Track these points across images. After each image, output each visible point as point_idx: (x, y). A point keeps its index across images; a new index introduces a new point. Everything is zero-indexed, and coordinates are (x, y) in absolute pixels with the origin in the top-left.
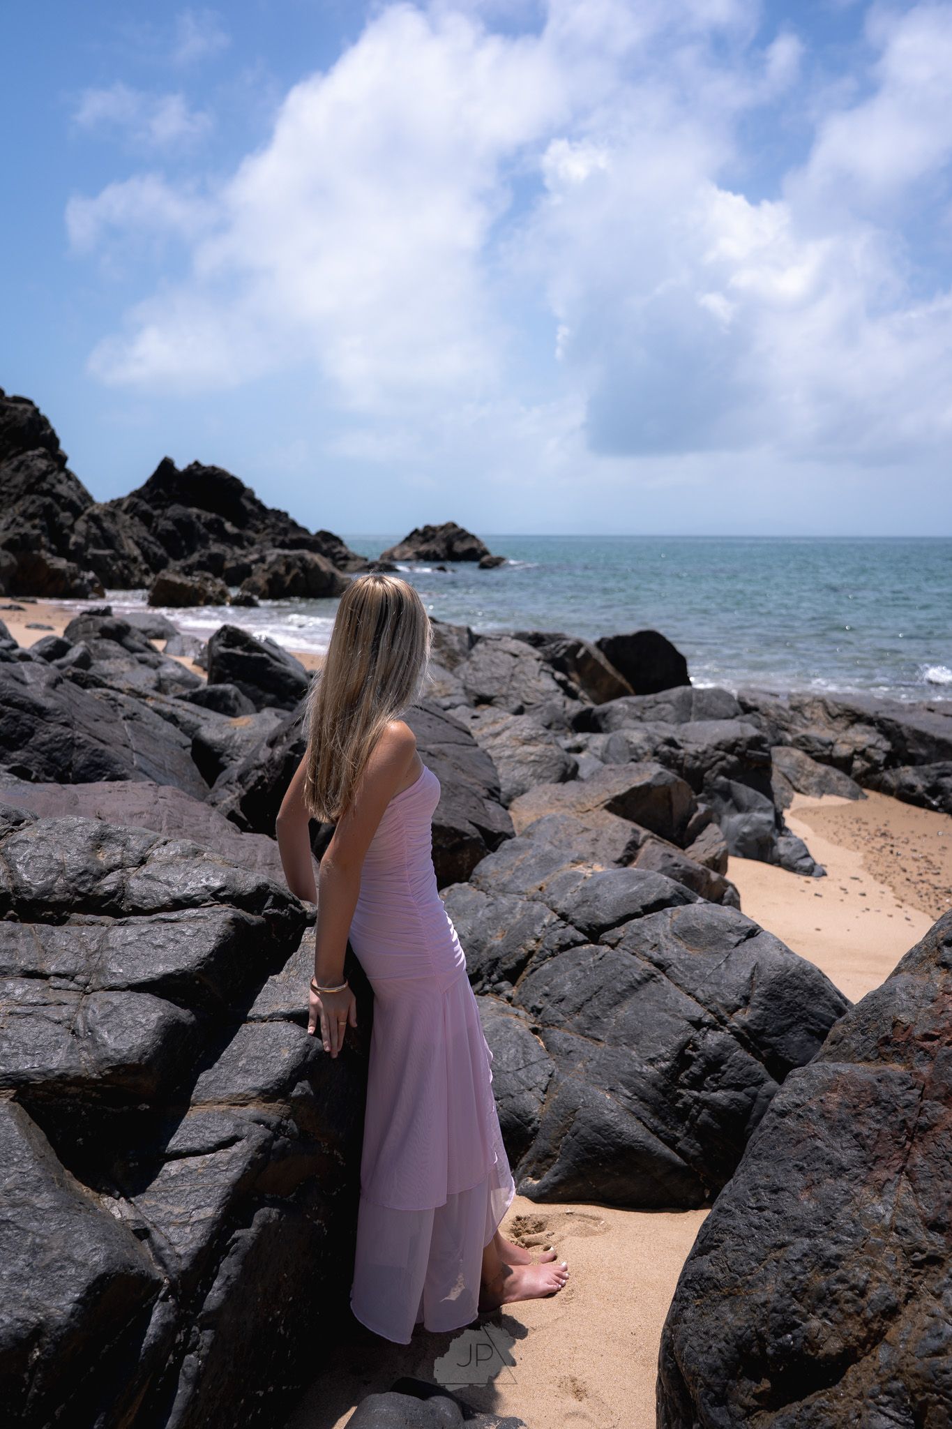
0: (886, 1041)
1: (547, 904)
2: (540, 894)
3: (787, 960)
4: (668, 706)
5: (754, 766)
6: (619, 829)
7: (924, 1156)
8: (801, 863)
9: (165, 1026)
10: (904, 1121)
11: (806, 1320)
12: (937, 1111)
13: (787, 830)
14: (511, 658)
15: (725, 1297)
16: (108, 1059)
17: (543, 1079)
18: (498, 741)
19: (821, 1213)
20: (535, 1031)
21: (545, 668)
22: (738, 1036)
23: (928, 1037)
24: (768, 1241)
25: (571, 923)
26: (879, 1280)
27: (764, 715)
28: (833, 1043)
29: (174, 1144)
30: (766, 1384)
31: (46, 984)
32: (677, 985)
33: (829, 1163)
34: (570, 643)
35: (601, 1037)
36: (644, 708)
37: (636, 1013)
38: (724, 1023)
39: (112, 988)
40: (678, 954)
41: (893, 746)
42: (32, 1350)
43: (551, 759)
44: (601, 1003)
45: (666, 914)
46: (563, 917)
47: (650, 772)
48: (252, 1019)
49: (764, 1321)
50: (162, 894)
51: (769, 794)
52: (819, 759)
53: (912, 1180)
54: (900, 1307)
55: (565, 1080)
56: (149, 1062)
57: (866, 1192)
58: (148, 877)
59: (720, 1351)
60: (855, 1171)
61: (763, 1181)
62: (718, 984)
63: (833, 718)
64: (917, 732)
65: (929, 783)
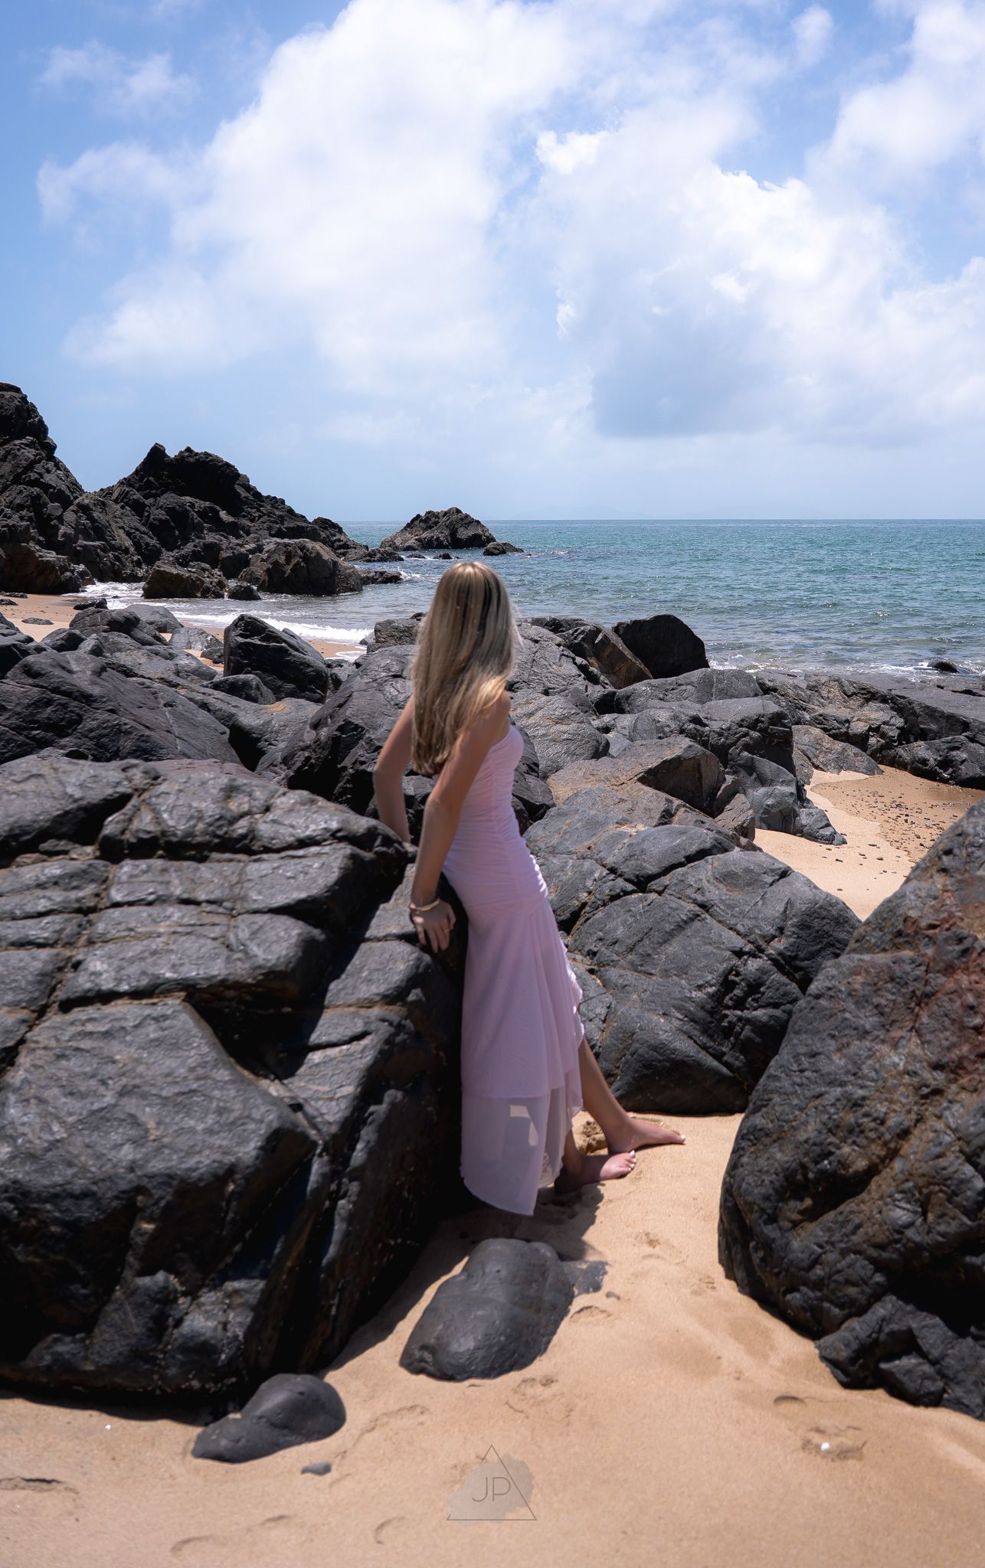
0: (899, 934)
1: (597, 860)
2: (589, 852)
3: (815, 895)
4: (689, 687)
5: (776, 741)
6: (654, 799)
7: (929, 1016)
8: (821, 832)
9: (304, 941)
10: (913, 992)
11: (839, 1148)
12: (939, 981)
13: (809, 801)
14: (532, 644)
15: (775, 1141)
16: (260, 967)
17: (601, 1011)
18: (532, 720)
19: (850, 1067)
20: (592, 972)
21: (566, 653)
22: (775, 962)
23: (932, 927)
24: (808, 1094)
25: (620, 876)
26: (895, 1111)
27: (783, 695)
28: (857, 941)
29: (315, 1038)
30: (808, 1202)
31: (199, 909)
32: (720, 922)
33: (856, 1029)
34: (589, 628)
35: (653, 971)
36: (667, 691)
37: (684, 948)
38: (762, 951)
39: (255, 912)
40: (720, 895)
41: (906, 723)
42: (226, 1184)
43: (584, 737)
44: (652, 942)
45: (707, 861)
46: (612, 871)
47: (679, 746)
48: (369, 940)
49: (806, 1154)
50: (287, 835)
51: (791, 768)
52: (835, 737)
53: (919, 1034)
54: (912, 1130)
55: (622, 1010)
56: (294, 970)
57: (885, 1049)
58: (274, 821)
59: (772, 1182)
60: (876, 1033)
61: (802, 1050)
62: (756, 918)
63: (849, 696)
64: (927, 707)
65: (941, 756)
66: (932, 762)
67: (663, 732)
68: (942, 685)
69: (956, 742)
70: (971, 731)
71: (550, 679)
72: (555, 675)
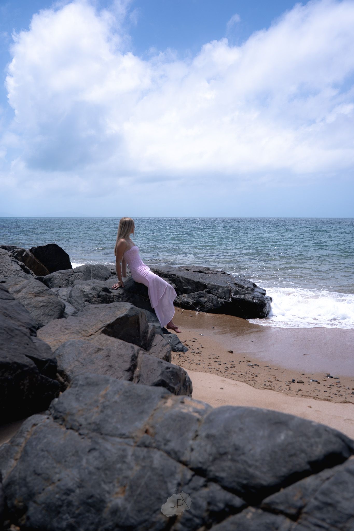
2: (150, 438)
4: (80, 273)
8: (177, 346)
18: (19, 295)
21: (14, 260)
34: (19, 250)
36: (69, 275)
41: (176, 286)
43: (53, 304)
47: (125, 308)
64: (186, 279)
65: (195, 300)
66: (191, 303)
67: (88, 297)
68: (188, 269)
69: (201, 294)
70: (208, 289)
71: (7, 272)
72: (9, 270)
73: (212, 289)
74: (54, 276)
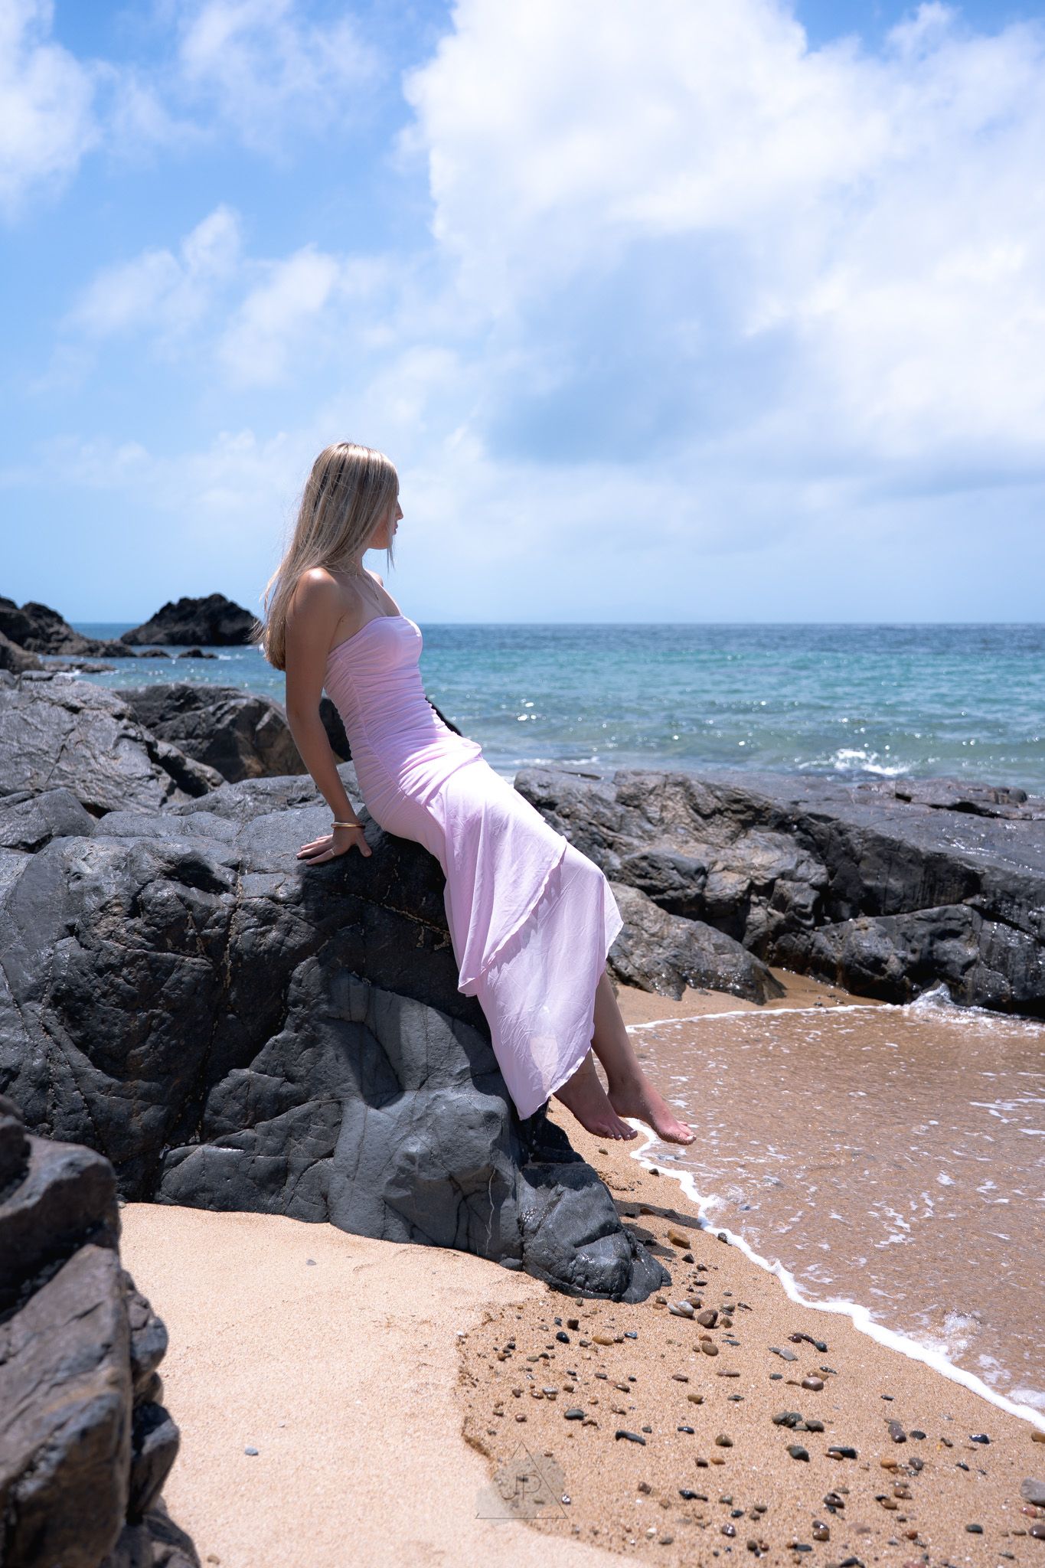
8: (583, 1253)
14: (65, 715)
21: (132, 732)
27: (566, 816)
34: (245, 702)
41: (831, 875)
52: (673, 907)
63: (705, 817)
64: (881, 840)
65: (914, 951)
66: (894, 966)
67: (82, 911)
68: (907, 792)
69: (950, 919)
70: (985, 894)
71: (89, 785)
72: (101, 777)
73: (1011, 896)
74: (220, 805)
